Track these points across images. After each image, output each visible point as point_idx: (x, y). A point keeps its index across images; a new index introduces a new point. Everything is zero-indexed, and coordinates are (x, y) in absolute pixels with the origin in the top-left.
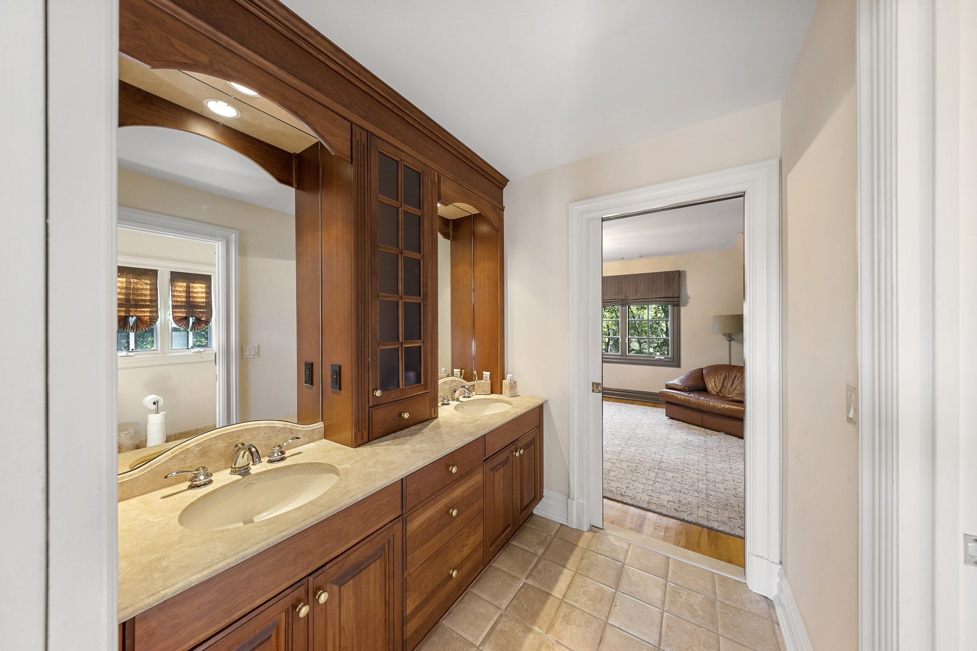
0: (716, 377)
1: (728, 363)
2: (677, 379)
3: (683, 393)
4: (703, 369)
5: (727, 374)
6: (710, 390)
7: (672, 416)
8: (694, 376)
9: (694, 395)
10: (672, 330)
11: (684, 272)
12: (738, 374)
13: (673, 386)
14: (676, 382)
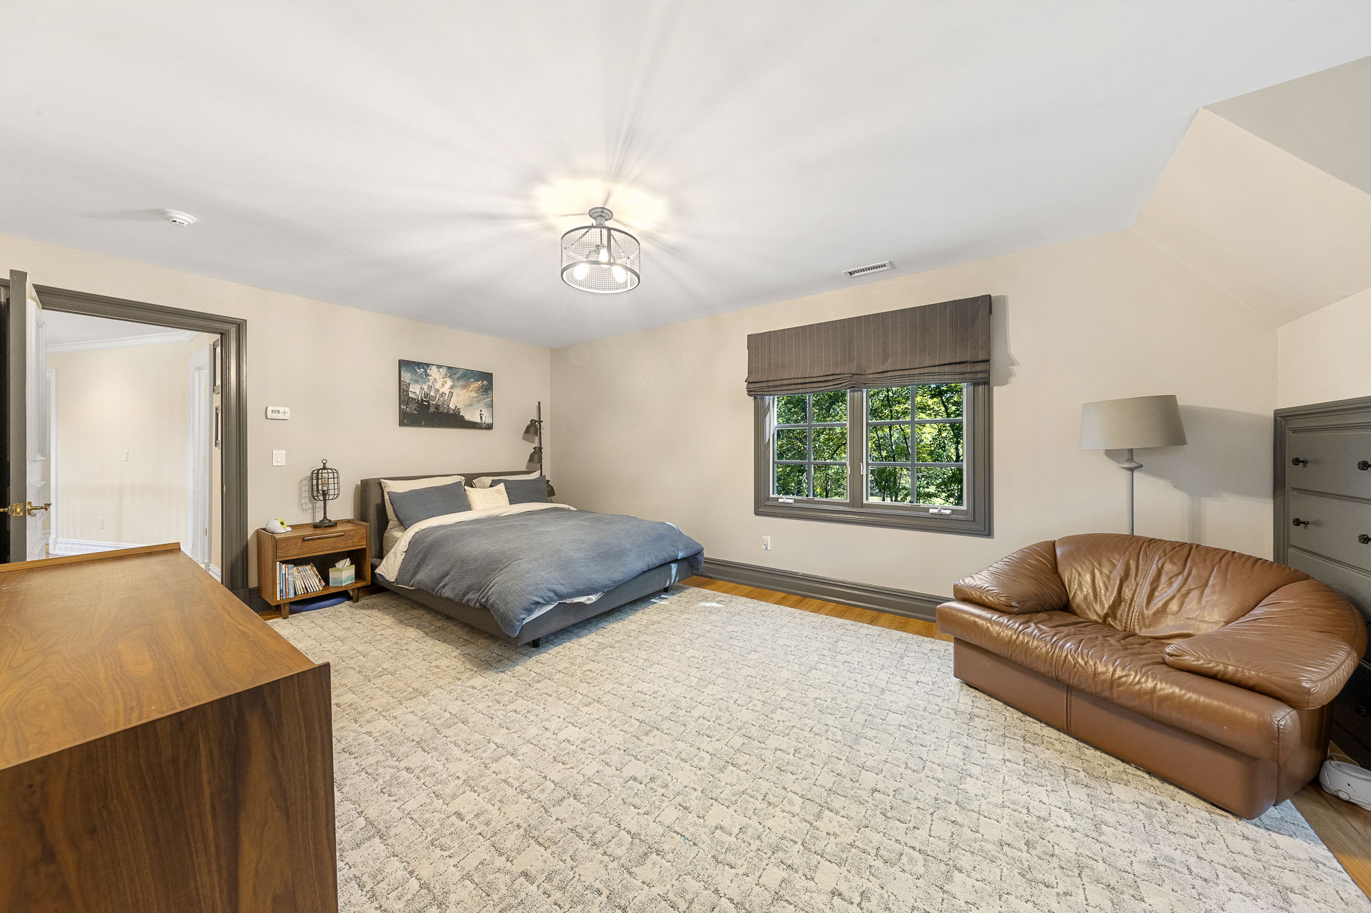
0: (1096, 571)
1: (1126, 532)
2: (985, 573)
3: (1004, 620)
4: (1054, 543)
5: (1133, 564)
6: (1079, 606)
7: (971, 681)
8: (1031, 565)
9: (1040, 630)
11: (1003, 299)
12: (1168, 566)
13: (976, 595)
14: (981, 580)
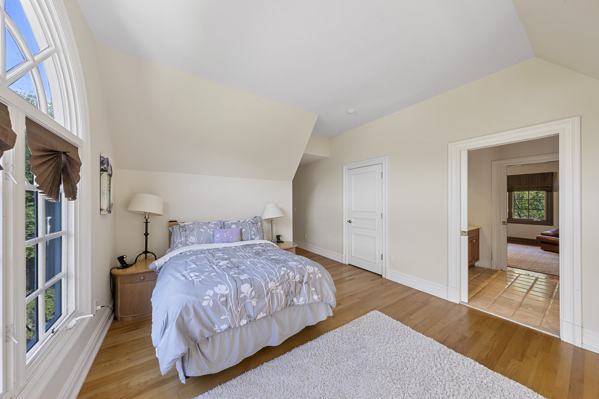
3: (553, 237)
10: (547, 210)
13: (546, 234)
